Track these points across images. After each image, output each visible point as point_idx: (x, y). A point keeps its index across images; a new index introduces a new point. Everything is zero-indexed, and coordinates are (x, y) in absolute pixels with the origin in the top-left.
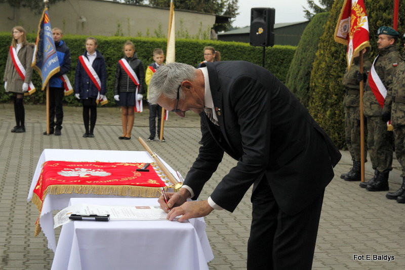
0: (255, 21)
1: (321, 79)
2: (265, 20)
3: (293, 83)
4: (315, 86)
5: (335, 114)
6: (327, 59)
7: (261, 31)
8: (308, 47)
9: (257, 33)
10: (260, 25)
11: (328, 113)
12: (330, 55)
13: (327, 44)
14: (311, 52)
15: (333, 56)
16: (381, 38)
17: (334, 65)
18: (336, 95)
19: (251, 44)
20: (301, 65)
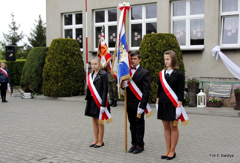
0: (8, 51)
1: (54, 72)
2: (13, 51)
3: (30, 75)
4: (51, 75)
5: (63, 84)
6: (56, 65)
7: (11, 55)
8: (34, 61)
9: (10, 56)
10: (11, 53)
11: (60, 84)
12: (57, 63)
13: (55, 59)
14: (36, 62)
15: (59, 63)
16: (112, 56)
17: (60, 67)
18: (62, 77)
19: (7, 60)
20: (32, 68)
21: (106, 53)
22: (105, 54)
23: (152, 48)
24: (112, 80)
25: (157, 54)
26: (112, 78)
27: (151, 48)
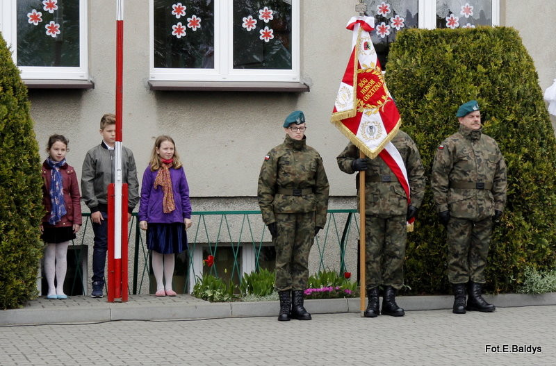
21: (384, 97)
22: (383, 101)
23: (494, 83)
24: (399, 206)
25: (518, 106)
26: (400, 199)
27: (488, 82)
